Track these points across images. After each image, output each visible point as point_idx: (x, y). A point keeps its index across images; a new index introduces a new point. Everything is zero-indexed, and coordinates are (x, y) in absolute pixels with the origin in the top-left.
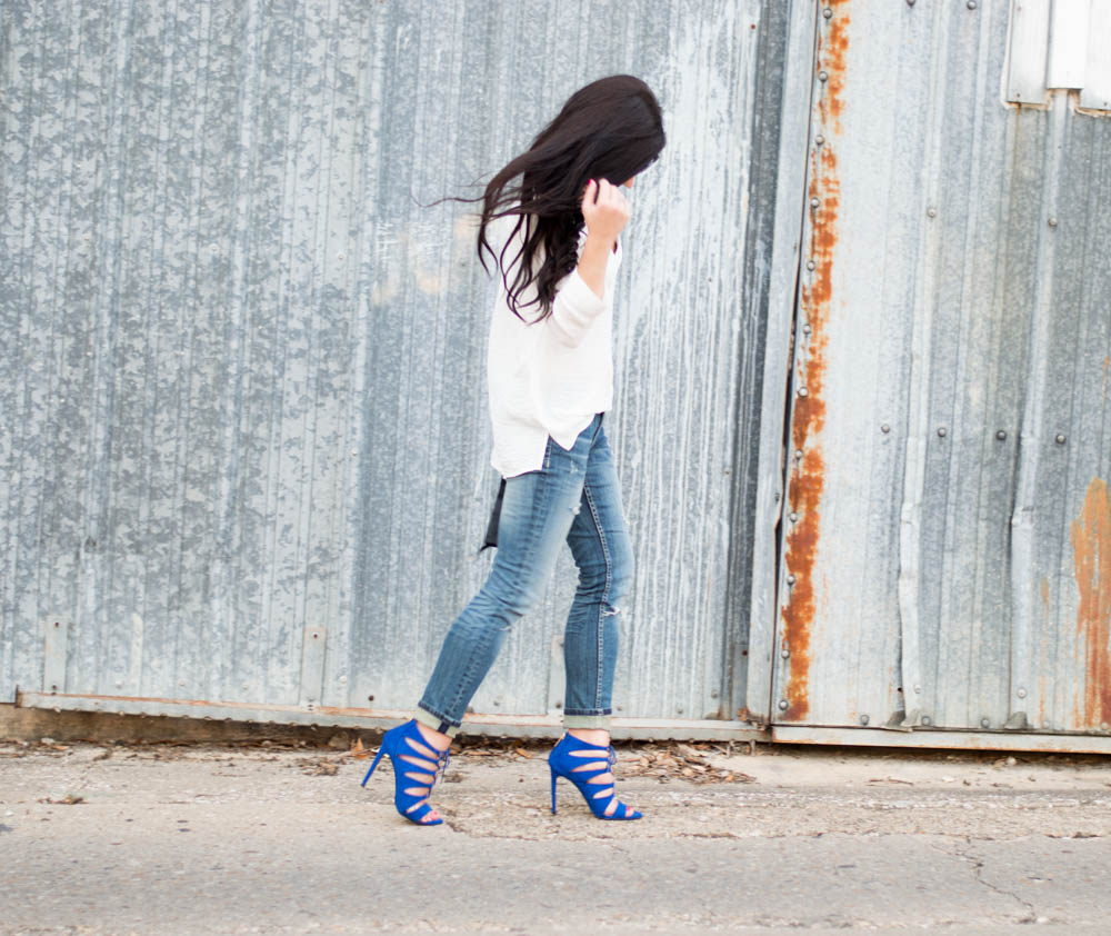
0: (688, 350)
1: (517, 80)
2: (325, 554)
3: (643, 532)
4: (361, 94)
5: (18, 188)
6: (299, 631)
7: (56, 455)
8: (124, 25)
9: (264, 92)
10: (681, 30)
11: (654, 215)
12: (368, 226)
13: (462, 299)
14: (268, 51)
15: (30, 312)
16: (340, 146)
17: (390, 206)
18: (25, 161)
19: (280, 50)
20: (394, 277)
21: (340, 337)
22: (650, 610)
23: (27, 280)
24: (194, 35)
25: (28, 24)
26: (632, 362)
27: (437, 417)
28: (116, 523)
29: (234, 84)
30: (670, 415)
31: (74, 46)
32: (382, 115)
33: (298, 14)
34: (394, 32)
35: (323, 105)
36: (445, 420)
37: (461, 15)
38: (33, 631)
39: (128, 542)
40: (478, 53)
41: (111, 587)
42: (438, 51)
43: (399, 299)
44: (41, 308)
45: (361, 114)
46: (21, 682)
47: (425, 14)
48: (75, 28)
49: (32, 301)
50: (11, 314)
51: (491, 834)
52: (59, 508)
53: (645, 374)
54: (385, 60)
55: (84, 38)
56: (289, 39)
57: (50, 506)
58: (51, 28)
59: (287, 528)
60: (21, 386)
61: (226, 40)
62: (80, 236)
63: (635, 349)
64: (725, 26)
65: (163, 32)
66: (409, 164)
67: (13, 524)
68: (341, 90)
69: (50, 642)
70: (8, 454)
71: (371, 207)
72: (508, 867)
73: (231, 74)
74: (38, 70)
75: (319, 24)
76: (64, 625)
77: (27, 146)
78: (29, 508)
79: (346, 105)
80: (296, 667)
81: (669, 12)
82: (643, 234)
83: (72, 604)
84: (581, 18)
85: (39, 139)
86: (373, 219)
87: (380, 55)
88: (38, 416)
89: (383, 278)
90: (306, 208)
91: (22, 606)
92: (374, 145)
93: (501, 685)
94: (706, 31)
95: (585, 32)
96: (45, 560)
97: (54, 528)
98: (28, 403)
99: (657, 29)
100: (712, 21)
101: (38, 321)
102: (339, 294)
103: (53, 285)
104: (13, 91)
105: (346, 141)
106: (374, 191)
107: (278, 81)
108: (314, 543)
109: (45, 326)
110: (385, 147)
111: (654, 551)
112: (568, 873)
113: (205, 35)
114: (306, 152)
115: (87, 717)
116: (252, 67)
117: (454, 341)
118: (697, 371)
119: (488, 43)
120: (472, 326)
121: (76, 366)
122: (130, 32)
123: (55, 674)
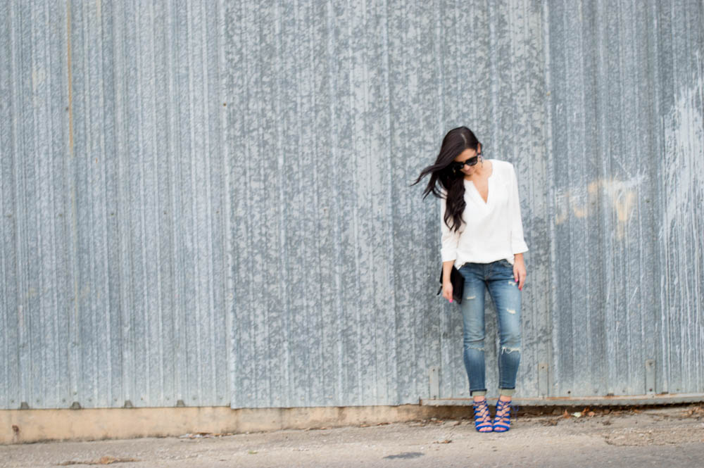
0: (695, 232)
1: (610, 122)
2: (545, 332)
3: (682, 312)
4: (543, 135)
5: (403, 189)
6: (536, 366)
7: (427, 299)
8: (441, 116)
9: (502, 139)
10: (679, 94)
11: (675, 175)
12: (551, 191)
13: (594, 218)
14: (502, 121)
15: (412, 240)
16: (536, 158)
17: (560, 181)
18: (405, 177)
19: (507, 120)
20: (564, 212)
21: (543, 239)
22: (688, 346)
23: (410, 227)
24: (471, 117)
25: (401, 120)
26: (671, 238)
27: (588, 269)
28: (455, 326)
29: (489, 136)
30: (689, 260)
31: (421, 128)
32: (553, 143)
33: (513, 104)
34: (555, 107)
35: (528, 142)
36: (591, 271)
37: (583, 97)
38: (424, 373)
39: (461, 333)
40: (592, 112)
41: (455, 353)
42: (575, 114)
43: (567, 221)
44: (417, 238)
45: (544, 144)
46: (421, 395)
47: (567, 99)
48: (421, 119)
49: (413, 236)
50: (404, 241)
51: (624, 445)
52: (431, 321)
53: (677, 243)
54: (552, 120)
55: (425, 123)
56: (511, 115)
57: (427, 321)
58: (411, 121)
59: (527, 322)
60: (411, 271)
61: (484, 118)
62: (430, 206)
63: (671, 233)
64: (698, 90)
65: (458, 118)
66: (567, 163)
67: (412, 329)
68: (535, 134)
69: (431, 377)
70: (407, 300)
71: (551, 183)
72: (632, 457)
73: (488, 132)
74: (407, 139)
75: (523, 107)
76: (437, 370)
77: (405, 171)
78: (418, 322)
79: (537, 140)
80: (536, 381)
81: (673, 86)
82: (670, 183)
83: (440, 361)
84: (634, 93)
85: (410, 167)
86: (553, 188)
87: (550, 118)
88: (419, 283)
89: (559, 212)
90: (524, 186)
91: (419, 363)
92: (551, 156)
93: (625, 383)
94: (690, 93)
95: (637, 99)
96: (427, 343)
97: (430, 329)
98: (415, 278)
99: (668, 94)
100: (693, 88)
101: (416, 243)
102: (541, 221)
103: (420, 227)
104: (398, 148)
105: (538, 156)
106: (552, 176)
107: (507, 133)
108: (539, 328)
109: (419, 245)
110: (555, 157)
111: (687, 320)
112: (658, 458)
113: (475, 117)
114: (522, 163)
115: (449, 408)
116: (496, 129)
117: (592, 237)
118: (699, 240)
119: (596, 108)
120: (599, 230)
121: (433, 261)
122: (444, 119)
123: (435, 391)
